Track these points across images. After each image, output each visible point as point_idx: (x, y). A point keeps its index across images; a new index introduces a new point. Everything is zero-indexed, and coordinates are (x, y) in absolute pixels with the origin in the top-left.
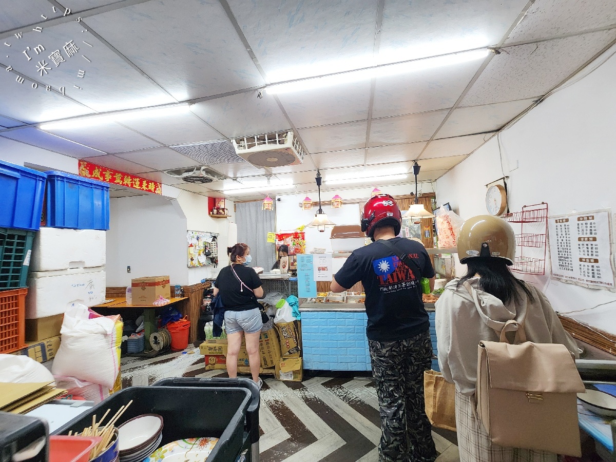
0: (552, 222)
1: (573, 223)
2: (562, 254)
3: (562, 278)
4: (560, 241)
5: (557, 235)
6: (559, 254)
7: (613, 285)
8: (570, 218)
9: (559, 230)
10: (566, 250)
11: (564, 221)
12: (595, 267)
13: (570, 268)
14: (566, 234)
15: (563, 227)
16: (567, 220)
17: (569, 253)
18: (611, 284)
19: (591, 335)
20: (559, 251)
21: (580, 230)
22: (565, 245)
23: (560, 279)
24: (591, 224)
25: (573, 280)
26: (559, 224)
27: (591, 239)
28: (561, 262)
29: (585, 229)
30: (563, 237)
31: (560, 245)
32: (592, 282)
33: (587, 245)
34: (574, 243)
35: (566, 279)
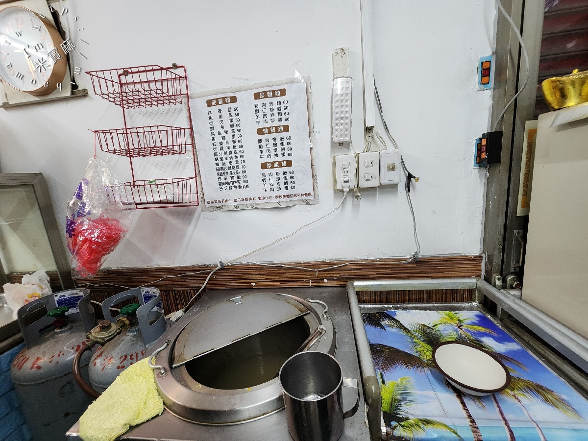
0: (199, 106)
1: (246, 102)
2: (224, 164)
3: (228, 204)
4: (218, 139)
5: (212, 129)
6: (217, 164)
7: (312, 194)
8: (237, 95)
9: (216, 120)
10: (233, 155)
11: (228, 100)
12: (288, 173)
13: (242, 184)
14: (232, 126)
15: (225, 113)
16: (233, 100)
17: (239, 159)
18: (310, 194)
19: (284, 274)
20: (217, 159)
21: (261, 114)
22: (231, 145)
23: (221, 207)
24: (279, 103)
25: (249, 202)
26: (214, 109)
27: (281, 129)
28: (223, 178)
29: (269, 113)
30: (226, 132)
31: (218, 147)
32: (284, 197)
33: (275, 139)
34: (250, 139)
35: (236, 203)
